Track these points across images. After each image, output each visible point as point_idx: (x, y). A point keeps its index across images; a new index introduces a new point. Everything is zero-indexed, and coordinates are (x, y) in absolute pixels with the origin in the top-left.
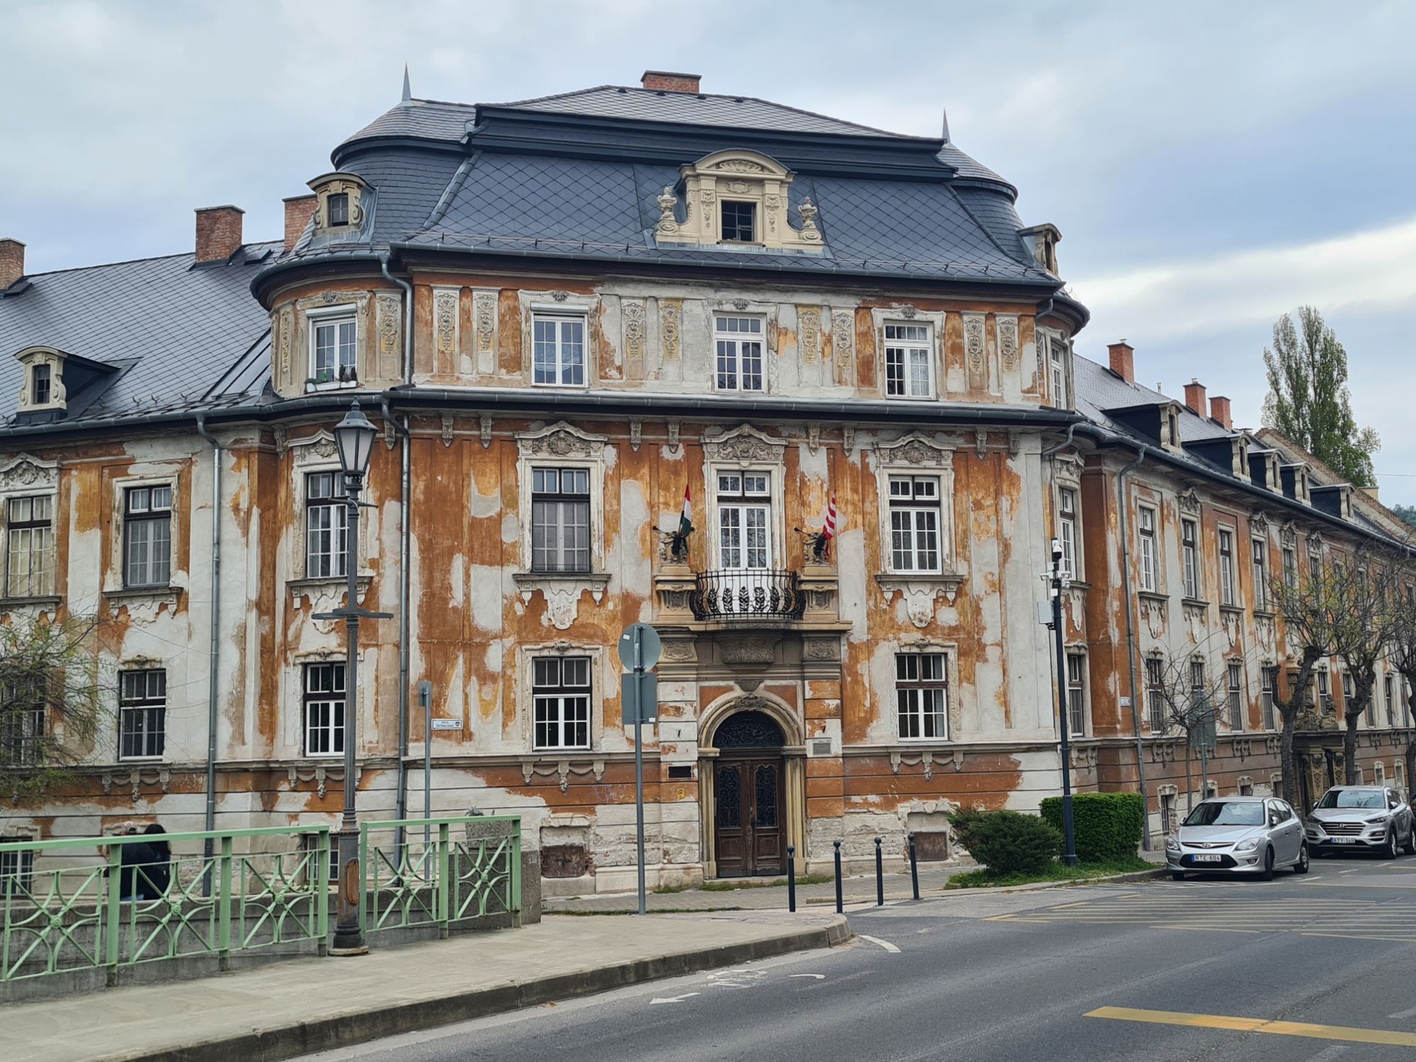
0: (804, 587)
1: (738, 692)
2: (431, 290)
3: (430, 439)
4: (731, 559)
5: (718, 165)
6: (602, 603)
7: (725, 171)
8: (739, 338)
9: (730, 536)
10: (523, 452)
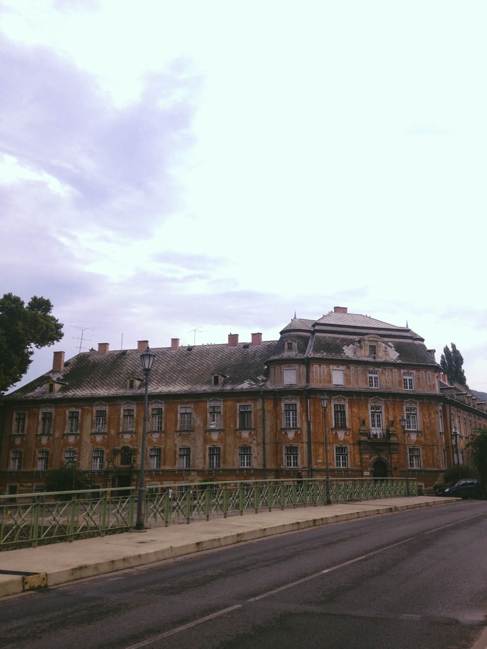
0: (390, 432)
1: (377, 456)
2: (313, 365)
3: (314, 398)
4: (374, 426)
5: (369, 338)
6: (349, 435)
7: (370, 339)
8: (373, 376)
9: (373, 421)
10: (332, 401)
